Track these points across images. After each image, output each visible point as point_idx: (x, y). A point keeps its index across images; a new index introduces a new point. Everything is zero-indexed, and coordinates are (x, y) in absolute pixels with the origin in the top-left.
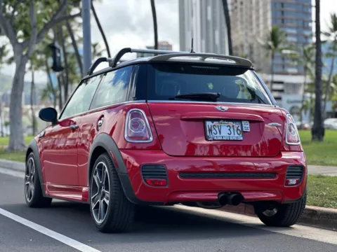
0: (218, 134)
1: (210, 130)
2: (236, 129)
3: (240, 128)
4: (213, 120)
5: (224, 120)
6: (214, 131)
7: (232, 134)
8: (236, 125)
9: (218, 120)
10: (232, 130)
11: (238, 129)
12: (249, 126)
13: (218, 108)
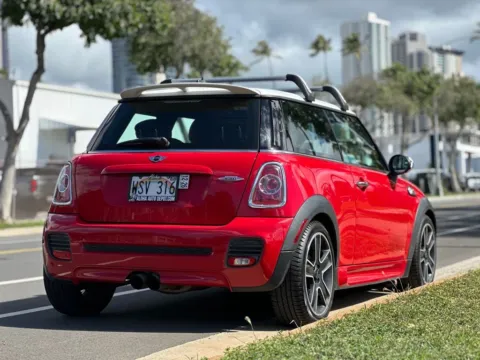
0: (144, 194)
1: (135, 189)
2: (169, 186)
3: (175, 185)
4: (140, 175)
5: (155, 174)
6: (139, 190)
7: (163, 194)
8: (171, 181)
9: (148, 174)
10: (163, 187)
11: (172, 187)
12: (188, 182)
13: (152, 158)
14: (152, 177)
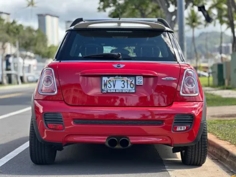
0: (112, 88)
1: (105, 85)
2: (129, 83)
3: (133, 82)
4: (108, 76)
5: (119, 76)
6: (109, 85)
7: (126, 88)
8: (130, 80)
9: (114, 76)
10: (126, 84)
11: (131, 83)
12: (142, 80)
13: (115, 66)
14: (116, 77)
